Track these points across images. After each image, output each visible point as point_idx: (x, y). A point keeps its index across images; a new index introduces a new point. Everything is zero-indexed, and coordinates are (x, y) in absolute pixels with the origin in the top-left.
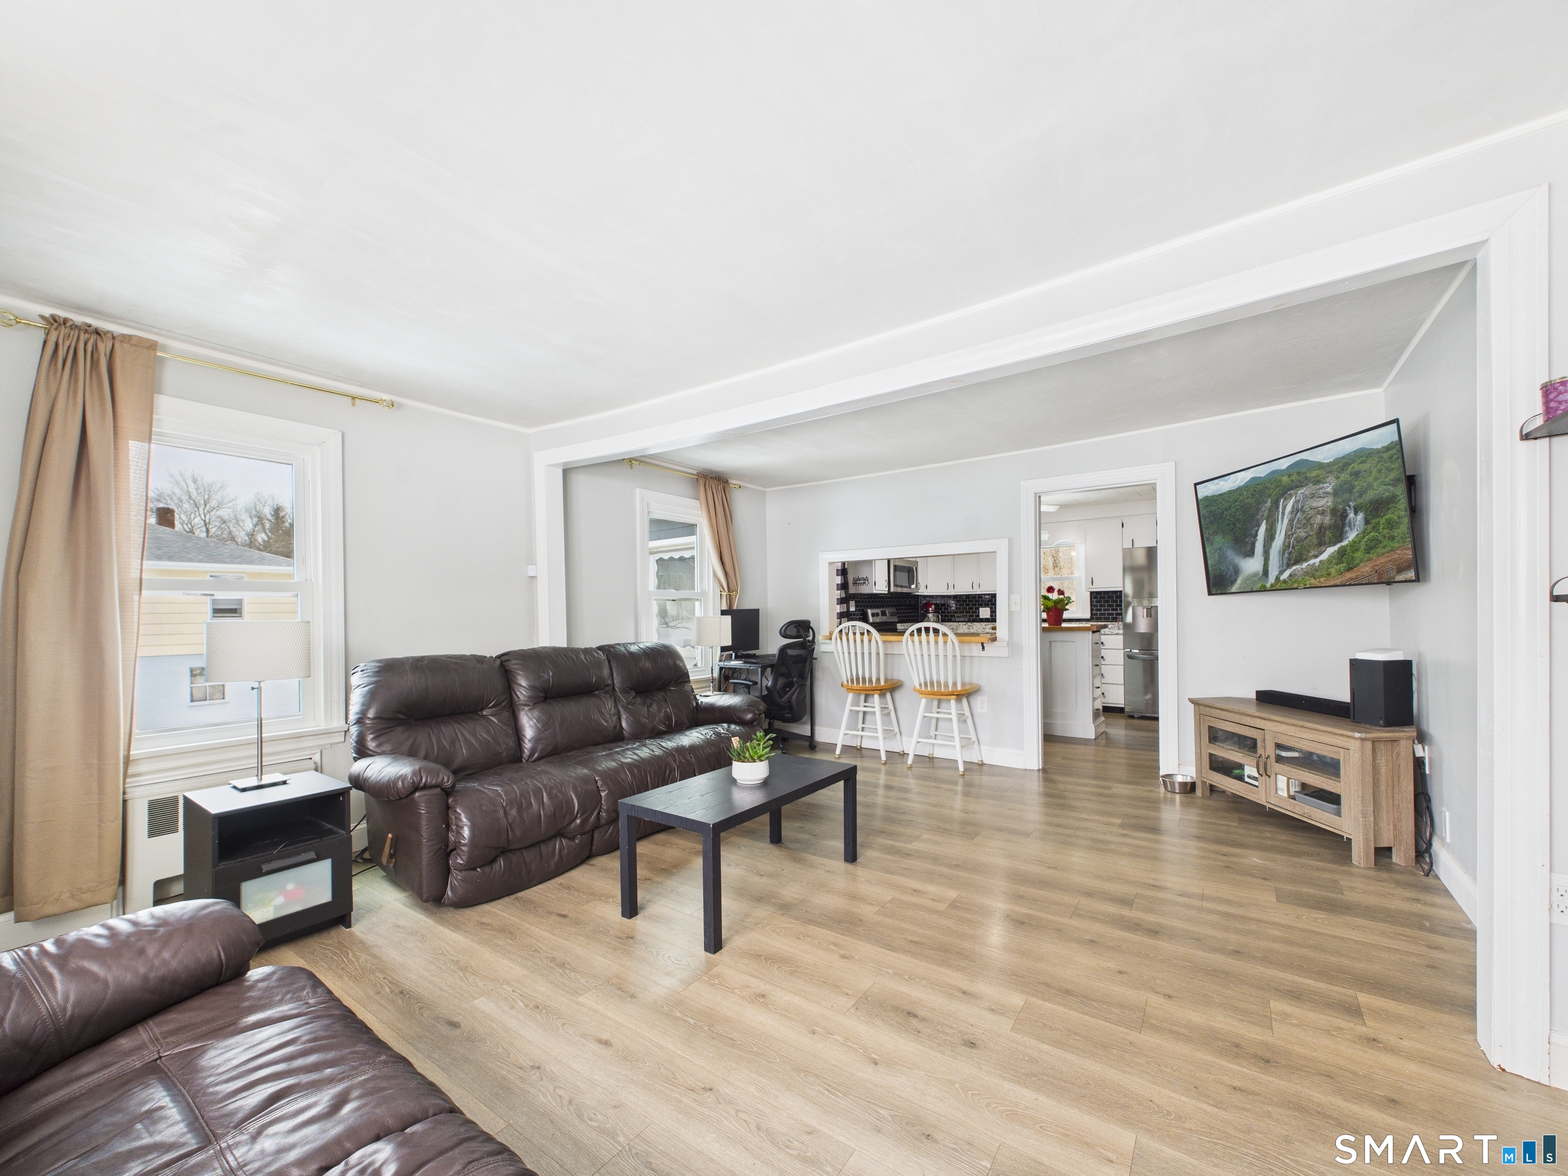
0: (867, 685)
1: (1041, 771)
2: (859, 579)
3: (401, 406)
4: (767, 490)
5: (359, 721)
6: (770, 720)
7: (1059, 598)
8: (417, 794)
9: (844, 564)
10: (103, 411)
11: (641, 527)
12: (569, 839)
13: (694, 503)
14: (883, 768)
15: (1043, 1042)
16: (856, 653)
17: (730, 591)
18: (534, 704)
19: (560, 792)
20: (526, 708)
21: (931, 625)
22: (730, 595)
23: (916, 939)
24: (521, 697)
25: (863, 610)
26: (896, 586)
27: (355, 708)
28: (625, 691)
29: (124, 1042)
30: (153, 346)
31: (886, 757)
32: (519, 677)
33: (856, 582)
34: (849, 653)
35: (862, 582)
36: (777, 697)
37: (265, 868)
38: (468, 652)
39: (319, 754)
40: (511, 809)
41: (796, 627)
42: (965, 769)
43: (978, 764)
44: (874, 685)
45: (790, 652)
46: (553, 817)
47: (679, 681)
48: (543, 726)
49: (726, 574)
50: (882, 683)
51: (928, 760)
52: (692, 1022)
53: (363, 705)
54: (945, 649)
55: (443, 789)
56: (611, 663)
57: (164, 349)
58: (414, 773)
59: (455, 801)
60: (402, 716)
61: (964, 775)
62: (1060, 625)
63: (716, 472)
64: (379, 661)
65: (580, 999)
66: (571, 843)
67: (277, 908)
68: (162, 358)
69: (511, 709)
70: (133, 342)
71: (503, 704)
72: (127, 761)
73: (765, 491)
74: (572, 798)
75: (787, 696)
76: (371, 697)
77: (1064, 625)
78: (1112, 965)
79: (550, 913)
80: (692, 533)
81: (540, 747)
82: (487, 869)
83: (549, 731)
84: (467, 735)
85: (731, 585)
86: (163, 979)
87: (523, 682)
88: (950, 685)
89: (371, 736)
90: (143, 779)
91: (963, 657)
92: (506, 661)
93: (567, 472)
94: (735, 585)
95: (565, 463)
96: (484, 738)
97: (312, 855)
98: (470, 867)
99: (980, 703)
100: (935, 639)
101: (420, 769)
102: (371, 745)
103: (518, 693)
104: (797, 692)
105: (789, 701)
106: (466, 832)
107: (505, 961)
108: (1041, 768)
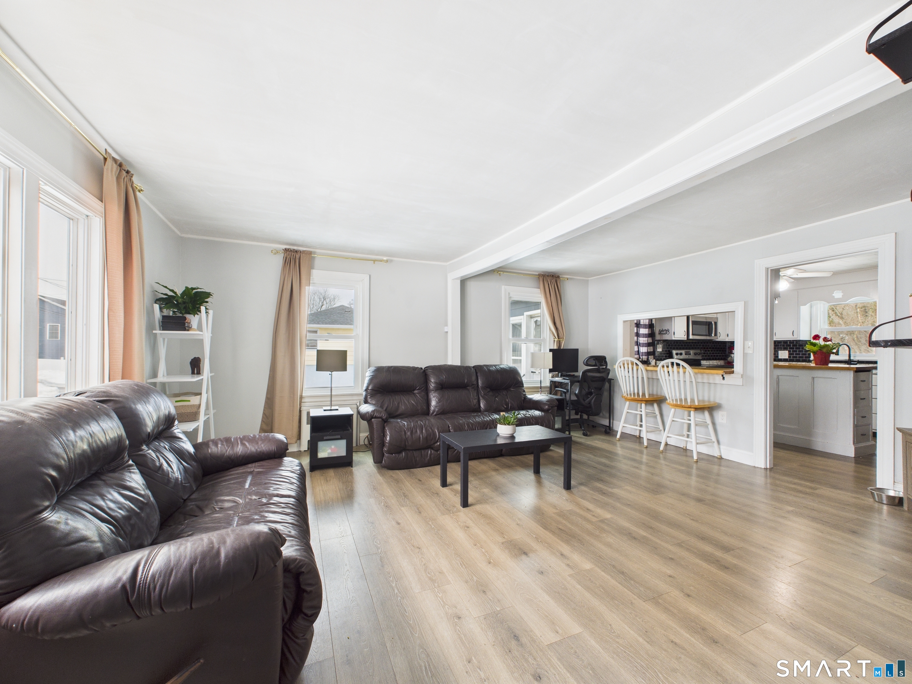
0: (636, 397)
1: (768, 470)
2: (663, 331)
3: (391, 261)
4: (589, 279)
5: (366, 390)
6: (581, 413)
7: (825, 344)
8: (373, 420)
9: (651, 320)
10: (297, 278)
11: (505, 306)
12: (435, 451)
13: (538, 290)
14: (645, 451)
15: (580, 585)
16: (638, 378)
17: (560, 338)
18: (436, 390)
19: (431, 429)
20: (432, 392)
21: (675, 361)
22: (559, 341)
23: (563, 528)
24: (431, 387)
25: (669, 351)
26: (693, 334)
27: (365, 385)
28: (484, 388)
29: (250, 465)
30: (310, 253)
31: (648, 443)
32: (430, 378)
33: (661, 332)
34: (633, 377)
35: (665, 332)
36: (582, 401)
37: (325, 438)
38: (411, 366)
39: (359, 403)
40: (408, 432)
41: (594, 360)
42: (698, 458)
43: (717, 458)
44: (641, 397)
45: (589, 374)
46: (426, 439)
47: (516, 386)
48: (438, 400)
49: (557, 329)
50: (647, 397)
51: (682, 450)
52: (433, 527)
53: (368, 384)
54: (684, 377)
55: (383, 420)
56: (478, 374)
57: (315, 253)
58: (372, 411)
59: (386, 425)
60: (381, 390)
61: (697, 462)
62: (827, 365)
63: (551, 272)
64: (375, 367)
65: (402, 508)
66: (435, 453)
67: (329, 453)
68: (314, 257)
69: (427, 391)
70: (306, 253)
71: (423, 389)
72: (301, 397)
73: (588, 280)
74: (436, 433)
75: (588, 400)
76: (371, 381)
77: (830, 365)
78: (669, 572)
79: (416, 478)
80: (538, 308)
81: (437, 410)
82: (397, 455)
83: (441, 403)
84: (405, 401)
85: (560, 335)
86: (260, 452)
87: (433, 380)
88: (689, 401)
89: (369, 397)
90: (307, 404)
91: (697, 383)
92: (426, 370)
93: (464, 282)
94: (563, 335)
95: (462, 277)
96: (412, 403)
97: (339, 437)
98: (389, 452)
99: (720, 417)
100: (677, 370)
101: (374, 410)
102: (369, 400)
103: (430, 385)
104: (594, 399)
105: (590, 403)
106: (388, 439)
107: (389, 490)
108: (768, 467)
